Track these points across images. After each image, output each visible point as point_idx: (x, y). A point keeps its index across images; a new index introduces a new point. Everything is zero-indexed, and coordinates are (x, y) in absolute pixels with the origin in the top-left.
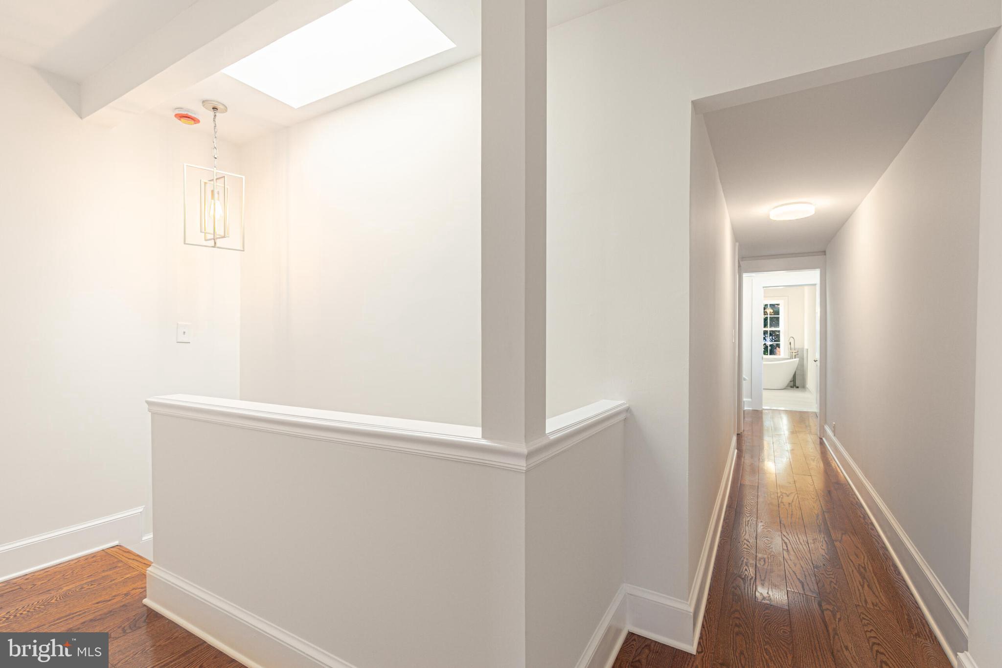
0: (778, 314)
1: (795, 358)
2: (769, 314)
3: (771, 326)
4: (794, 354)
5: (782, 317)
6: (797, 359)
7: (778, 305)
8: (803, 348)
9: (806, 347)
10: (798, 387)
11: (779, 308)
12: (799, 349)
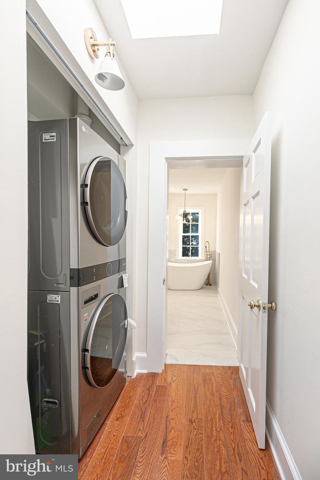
0: (198, 222)
1: (209, 260)
2: (191, 221)
3: (192, 232)
4: (209, 256)
5: (200, 223)
6: (211, 262)
7: (198, 213)
8: (215, 251)
9: (218, 251)
10: (211, 285)
11: (198, 216)
12: (212, 251)
